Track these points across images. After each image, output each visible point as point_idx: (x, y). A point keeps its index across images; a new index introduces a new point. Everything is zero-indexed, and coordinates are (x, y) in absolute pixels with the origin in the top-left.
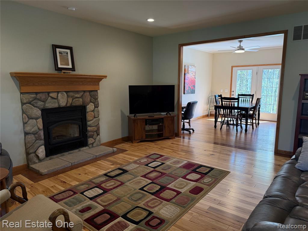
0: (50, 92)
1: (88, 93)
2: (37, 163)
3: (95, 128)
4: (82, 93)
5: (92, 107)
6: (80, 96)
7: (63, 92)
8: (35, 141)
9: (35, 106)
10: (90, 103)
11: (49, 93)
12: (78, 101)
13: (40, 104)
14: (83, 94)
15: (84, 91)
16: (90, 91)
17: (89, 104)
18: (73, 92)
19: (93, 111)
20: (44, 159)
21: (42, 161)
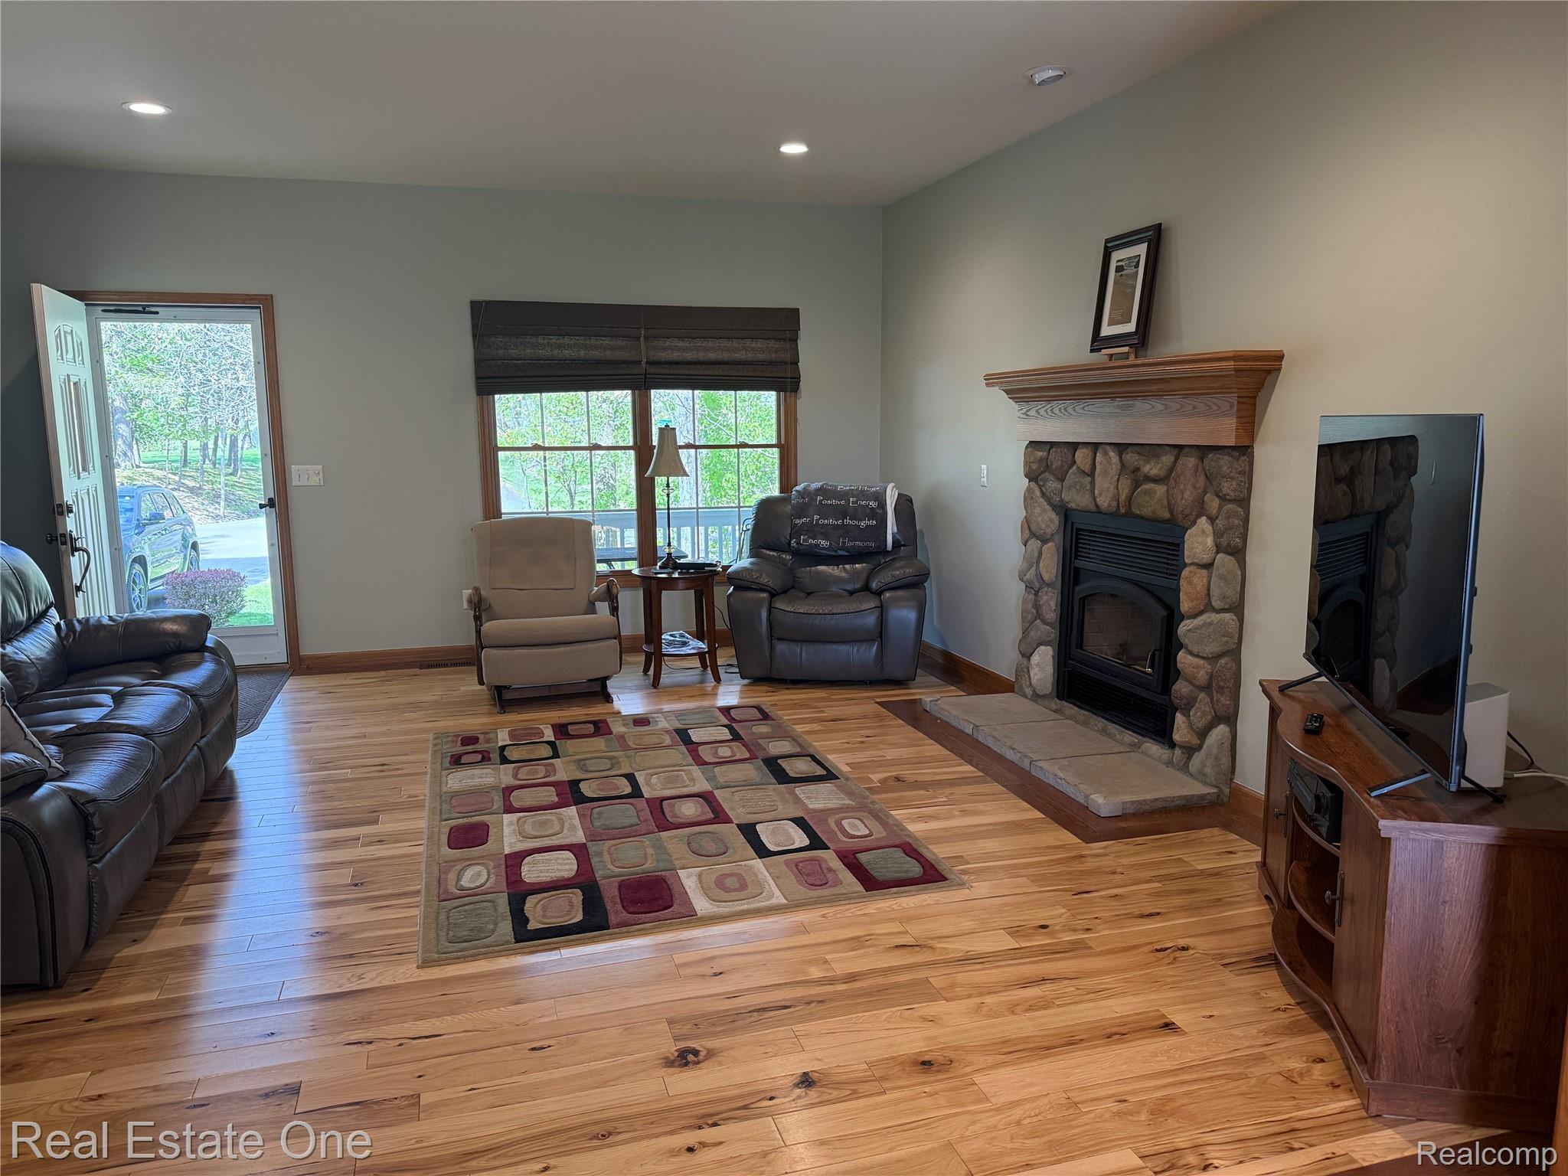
0: (1078, 444)
1: (1191, 461)
2: (1025, 696)
3: (1198, 667)
4: (1167, 459)
5: (1200, 539)
6: (1162, 474)
7: (1108, 447)
8: (1036, 620)
9: (1043, 495)
10: (1199, 516)
11: (1074, 446)
12: (1147, 498)
13: (1052, 484)
14: (1176, 461)
15: (1180, 448)
16: (1203, 451)
17: (1194, 523)
18: (1137, 448)
19: (1208, 566)
20: (1044, 696)
21: (1039, 701)
